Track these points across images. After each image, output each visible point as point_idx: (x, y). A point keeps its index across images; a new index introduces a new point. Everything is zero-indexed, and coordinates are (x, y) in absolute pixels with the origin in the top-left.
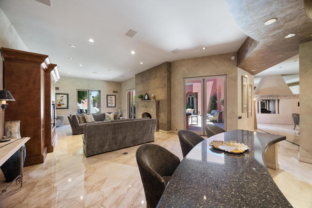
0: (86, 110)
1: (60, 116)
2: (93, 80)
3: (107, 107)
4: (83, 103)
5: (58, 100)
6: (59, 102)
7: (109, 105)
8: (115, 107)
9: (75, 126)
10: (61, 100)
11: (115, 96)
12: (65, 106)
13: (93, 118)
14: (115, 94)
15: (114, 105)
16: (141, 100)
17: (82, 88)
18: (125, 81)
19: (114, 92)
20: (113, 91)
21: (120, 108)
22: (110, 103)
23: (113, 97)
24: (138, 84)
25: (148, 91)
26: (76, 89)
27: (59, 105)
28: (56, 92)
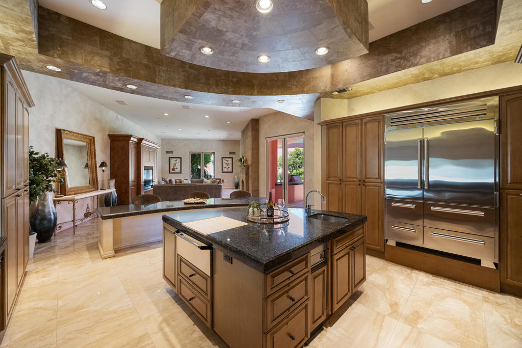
3: (223, 172)
5: (172, 164)
6: (173, 166)
7: (225, 170)
8: (232, 172)
10: (175, 164)
11: (232, 158)
12: (178, 171)
14: (231, 156)
15: (230, 170)
17: (196, 150)
19: (231, 153)
22: (225, 167)
23: (230, 160)
26: (190, 152)
27: (173, 169)
28: (170, 155)
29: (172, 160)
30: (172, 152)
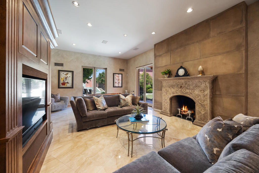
0: (90, 90)
1: (64, 97)
2: (100, 56)
3: (114, 87)
4: (87, 83)
5: (62, 78)
6: (64, 81)
7: (116, 85)
8: (122, 87)
9: (82, 117)
10: (66, 78)
11: (122, 74)
12: (69, 85)
13: (105, 103)
14: (121, 72)
15: (120, 85)
16: (168, 77)
17: (88, 64)
18: (134, 57)
20: (120, 69)
21: (126, 88)
22: (116, 82)
23: (120, 75)
24: (160, 56)
25: (182, 63)
26: (82, 66)
27: (64, 84)
28: (60, 68)
29: (62, 73)
30: (62, 65)
